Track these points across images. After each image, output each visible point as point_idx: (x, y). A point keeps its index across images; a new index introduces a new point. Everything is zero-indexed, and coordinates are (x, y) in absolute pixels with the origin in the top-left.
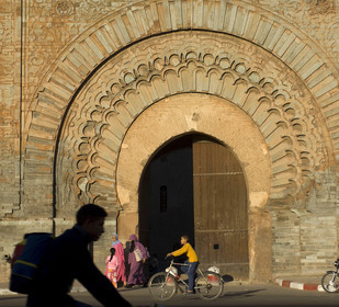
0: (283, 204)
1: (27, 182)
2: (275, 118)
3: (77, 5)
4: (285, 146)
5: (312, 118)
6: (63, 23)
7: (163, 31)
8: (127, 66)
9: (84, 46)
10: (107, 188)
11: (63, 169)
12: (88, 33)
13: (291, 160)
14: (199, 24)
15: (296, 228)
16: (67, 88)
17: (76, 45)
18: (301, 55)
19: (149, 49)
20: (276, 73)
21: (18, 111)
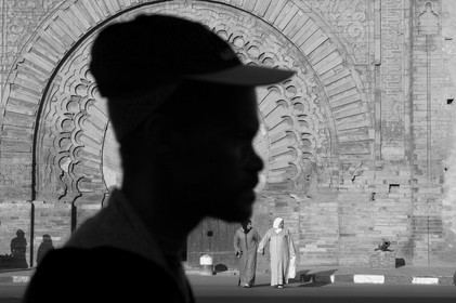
0: (283, 188)
1: (3, 161)
2: (275, 96)
4: (286, 126)
5: (314, 97)
9: (68, 13)
10: (92, 169)
11: (43, 147)
13: (292, 142)
15: (295, 215)
16: (49, 60)
17: (60, 13)
18: (304, 29)
20: (277, 47)
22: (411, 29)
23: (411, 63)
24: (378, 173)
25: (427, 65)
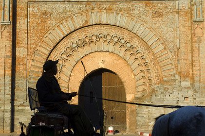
0: (141, 99)
2: (137, 62)
3: (52, 14)
4: (142, 74)
5: (153, 62)
6: (45, 21)
7: (89, 24)
8: (73, 40)
9: (55, 31)
12: (56, 26)
13: (145, 81)
14: (105, 22)
16: (47, 50)
17: (51, 31)
18: (148, 35)
19: (83, 33)
20: (138, 43)
21: (26, 59)
22: (192, 34)
23: (192, 48)
24: (180, 92)
25: (198, 49)
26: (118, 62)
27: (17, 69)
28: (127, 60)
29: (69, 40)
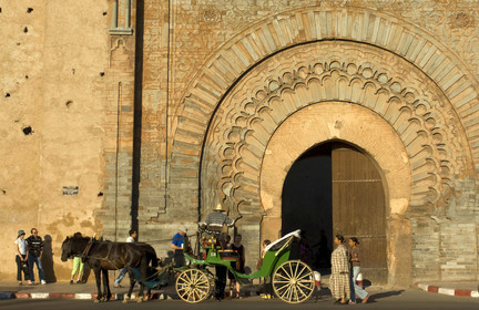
0: (424, 211)
1: (172, 186)
2: (415, 127)
3: (224, 13)
4: (425, 154)
5: (451, 128)
6: (210, 30)
7: (308, 40)
8: (272, 74)
9: (230, 53)
10: (251, 193)
11: (208, 173)
12: (234, 40)
13: (432, 169)
14: (344, 35)
15: (436, 235)
16: (213, 94)
17: (222, 52)
18: (442, 67)
19: (294, 58)
20: (417, 83)
21: (164, 116)
26: (372, 126)
27: (144, 138)
28: (392, 122)
29: (262, 74)
